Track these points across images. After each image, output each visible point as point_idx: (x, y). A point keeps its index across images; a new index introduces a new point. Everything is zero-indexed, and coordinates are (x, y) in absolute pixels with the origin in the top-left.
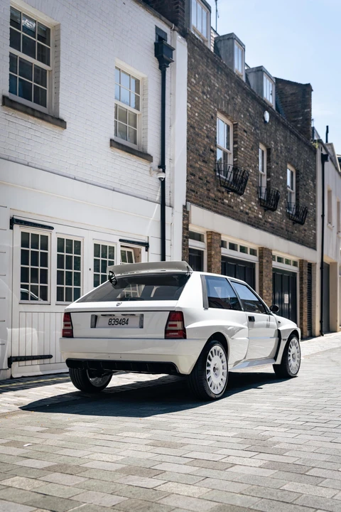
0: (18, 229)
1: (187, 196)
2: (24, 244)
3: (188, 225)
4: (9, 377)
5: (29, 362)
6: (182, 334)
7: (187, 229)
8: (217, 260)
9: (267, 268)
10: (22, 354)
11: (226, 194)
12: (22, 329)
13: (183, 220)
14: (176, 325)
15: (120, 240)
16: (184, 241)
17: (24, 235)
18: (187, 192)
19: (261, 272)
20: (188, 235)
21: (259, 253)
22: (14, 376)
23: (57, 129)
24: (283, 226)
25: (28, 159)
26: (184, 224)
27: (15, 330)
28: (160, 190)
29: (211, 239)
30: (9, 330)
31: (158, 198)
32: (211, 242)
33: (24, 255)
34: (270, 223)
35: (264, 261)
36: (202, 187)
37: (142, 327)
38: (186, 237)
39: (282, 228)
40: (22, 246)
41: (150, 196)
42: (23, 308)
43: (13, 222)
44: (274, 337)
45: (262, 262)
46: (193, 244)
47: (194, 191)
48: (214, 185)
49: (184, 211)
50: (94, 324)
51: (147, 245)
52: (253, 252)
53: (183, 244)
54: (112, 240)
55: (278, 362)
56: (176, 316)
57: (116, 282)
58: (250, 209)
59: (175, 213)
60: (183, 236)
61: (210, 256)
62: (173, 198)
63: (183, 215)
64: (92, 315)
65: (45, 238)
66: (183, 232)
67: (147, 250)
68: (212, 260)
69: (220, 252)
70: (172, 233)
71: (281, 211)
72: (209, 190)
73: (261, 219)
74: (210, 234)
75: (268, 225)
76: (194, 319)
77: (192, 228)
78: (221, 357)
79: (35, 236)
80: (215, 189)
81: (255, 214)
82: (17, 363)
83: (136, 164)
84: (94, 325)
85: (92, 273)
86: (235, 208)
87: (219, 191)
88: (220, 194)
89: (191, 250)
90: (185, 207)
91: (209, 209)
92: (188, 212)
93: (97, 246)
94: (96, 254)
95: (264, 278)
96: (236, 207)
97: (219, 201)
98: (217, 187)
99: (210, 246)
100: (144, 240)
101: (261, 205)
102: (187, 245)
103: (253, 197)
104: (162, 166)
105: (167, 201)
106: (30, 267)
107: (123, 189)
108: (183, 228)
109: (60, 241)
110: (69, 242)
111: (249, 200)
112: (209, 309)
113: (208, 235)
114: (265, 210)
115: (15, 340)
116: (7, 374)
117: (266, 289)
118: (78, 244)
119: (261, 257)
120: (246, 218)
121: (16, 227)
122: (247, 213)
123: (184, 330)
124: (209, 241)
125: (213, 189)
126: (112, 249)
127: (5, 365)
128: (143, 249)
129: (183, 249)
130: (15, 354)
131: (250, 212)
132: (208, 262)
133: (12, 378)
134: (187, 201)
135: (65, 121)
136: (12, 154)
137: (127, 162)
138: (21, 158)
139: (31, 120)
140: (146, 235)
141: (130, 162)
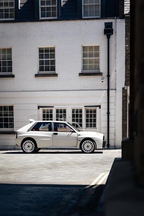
0: (41, 109)
1: (125, 83)
7: (126, 97)
13: (123, 94)
15: (85, 106)
17: (44, 110)
23: (54, 77)
25: (44, 89)
33: (44, 115)
40: (43, 113)
49: (123, 90)
53: (123, 103)
59: (117, 92)
60: (123, 100)
63: (123, 92)
67: (100, 108)
70: (115, 100)
79: (48, 110)
83: (93, 78)
90: (123, 88)
92: (126, 90)
94: (73, 112)
100: (98, 104)
102: (126, 103)
104: (108, 76)
106: (46, 118)
107: (86, 89)
108: (123, 97)
110: (61, 110)
126: (81, 110)
128: (98, 108)
134: (125, 85)
135: (57, 74)
136: (39, 89)
137: (88, 79)
138: (42, 89)
139: (45, 78)
140: (100, 102)
141: (90, 79)
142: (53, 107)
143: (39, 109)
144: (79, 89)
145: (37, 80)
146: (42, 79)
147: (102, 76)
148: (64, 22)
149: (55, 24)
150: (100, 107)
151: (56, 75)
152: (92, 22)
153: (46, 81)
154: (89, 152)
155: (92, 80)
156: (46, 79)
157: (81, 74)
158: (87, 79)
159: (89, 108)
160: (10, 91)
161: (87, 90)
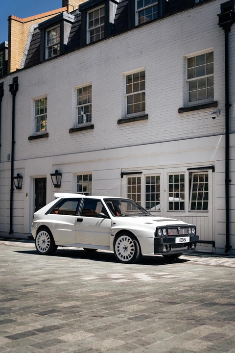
15: (188, 169)
17: (129, 179)
23: (144, 121)
25: (130, 143)
40: (128, 184)
41: (216, 132)
43: (122, 174)
65: (139, 179)
67: (213, 171)
79: (134, 179)
83: (202, 114)
93: (171, 177)
100: (211, 164)
104: (228, 106)
106: (132, 194)
107: (190, 135)
109: (147, 178)
110: (153, 178)
118: (158, 178)
126: (183, 176)
128: (210, 171)
135: (147, 115)
136: (123, 144)
137: (194, 116)
138: (126, 144)
139: (131, 123)
140: (212, 160)
141: (197, 116)
142: (141, 173)
143: (122, 177)
144: (179, 137)
145: (121, 128)
146: (127, 127)
147: (218, 108)
148: (157, 23)
149: (145, 30)
150: (213, 168)
151: (146, 117)
152: (200, 10)
153: (131, 129)
154: (126, 260)
155: (201, 118)
156: (133, 126)
157: (182, 110)
158: (191, 117)
159: (199, 173)
160: (88, 151)
161: (192, 137)
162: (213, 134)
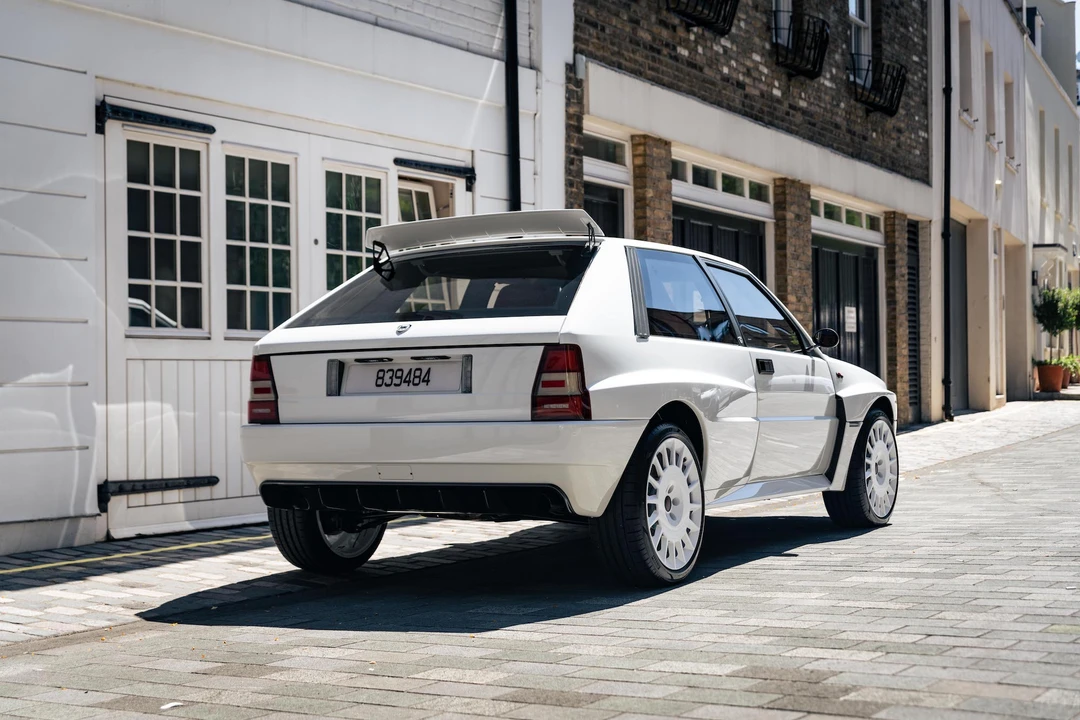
0: (119, 133)
1: (576, 39)
2: (136, 173)
3: (580, 119)
4: (101, 536)
5: (154, 497)
6: (580, 408)
7: (579, 129)
8: (661, 214)
9: (797, 235)
10: (137, 474)
11: (681, 32)
12: (136, 406)
13: (568, 104)
14: (561, 384)
15: (398, 162)
16: (570, 162)
17: (136, 149)
18: (577, 28)
19: (781, 247)
20: (581, 145)
21: (775, 195)
22: (117, 534)
24: (839, 120)
26: (569, 116)
27: (118, 409)
28: (501, 23)
29: (644, 155)
30: (99, 408)
31: (497, 44)
32: (644, 165)
33: (137, 204)
34: (804, 112)
35: (790, 215)
36: (617, 15)
37: (468, 390)
38: (577, 152)
39: (837, 126)
40: (130, 179)
41: (476, 41)
42: (135, 348)
43: (105, 113)
44: (827, 416)
45: (784, 219)
46: (596, 170)
47: (595, 25)
48: (649, 7)
49: (569, 80)
50: (334, 385)
51: (469, 175)
52: (758, 192)
53: (568, 172)
54: (374, 161)
55: (839, 484)
56: (563, 357)
57: (392, 272)
58: (748, 73)
59: (544, 85)
60: (568, 149)
61: (641, 202)
62: (539, 42)
63: (568, 90)
64: (330, 362)
65: (192, 158)
66: (568, 139)
67: (469, 188)
68: (649, 213)
69: (669, 191)
70: (537, 142)
71: (833, 79)
72: (637, 22)
73: (778, 101)
74: (642, 141)
75: (799, 118)
76: (609, 367)
77: (592, 127)
78: (684, 468)
79: (165, 153)
80: (653, 18)
81: (764, 88)
82: (123, 498)
84: (335, 388)
85: (322, 251)
86: (706, 70)
87: (663, 23)
88: (665, 34)
89: (590, 187)
90: (571, 68)
91: (637, 73)
92: (579, 83)
93: (333, 179)
94: (333, 200)
95: (791, 262)
96: (710, 67)
97: (665, 51)
98: (658, 11)
99: (640, 176)
100: (461, 159)
101: (778, 63)
102: (580, 172)
103: (757, 40)
105: (523, 53)
106: (153, 235)
107: (401, 19)
108: (568, 127)
109: (234, 164)
110: (259, 167)
111: (746, 50)
112: (652, 338)
113: (634, 146)
114: (790, 77)
115: (118, 434)
116: (96, 529)
117: (795, 292)
118: (282, 171)
119: (780, 206)
120: (737, 99)
121: (113, 126)
122: (741, 85)
123: (585, 396)
124: (639, 161)
125: (647, 18)
126: (375, 185)
127: (91, 505)
128: (460, 184)
129: (569, 184)
130: (117, 474)
131: (748, 80)
132: (637, 218)
133: (109, 538)
134: (576, 51)
140: (466, 145)
142: (210, 129)
143: (100, 130)
144: (365, 10)
162: (464, 45)
